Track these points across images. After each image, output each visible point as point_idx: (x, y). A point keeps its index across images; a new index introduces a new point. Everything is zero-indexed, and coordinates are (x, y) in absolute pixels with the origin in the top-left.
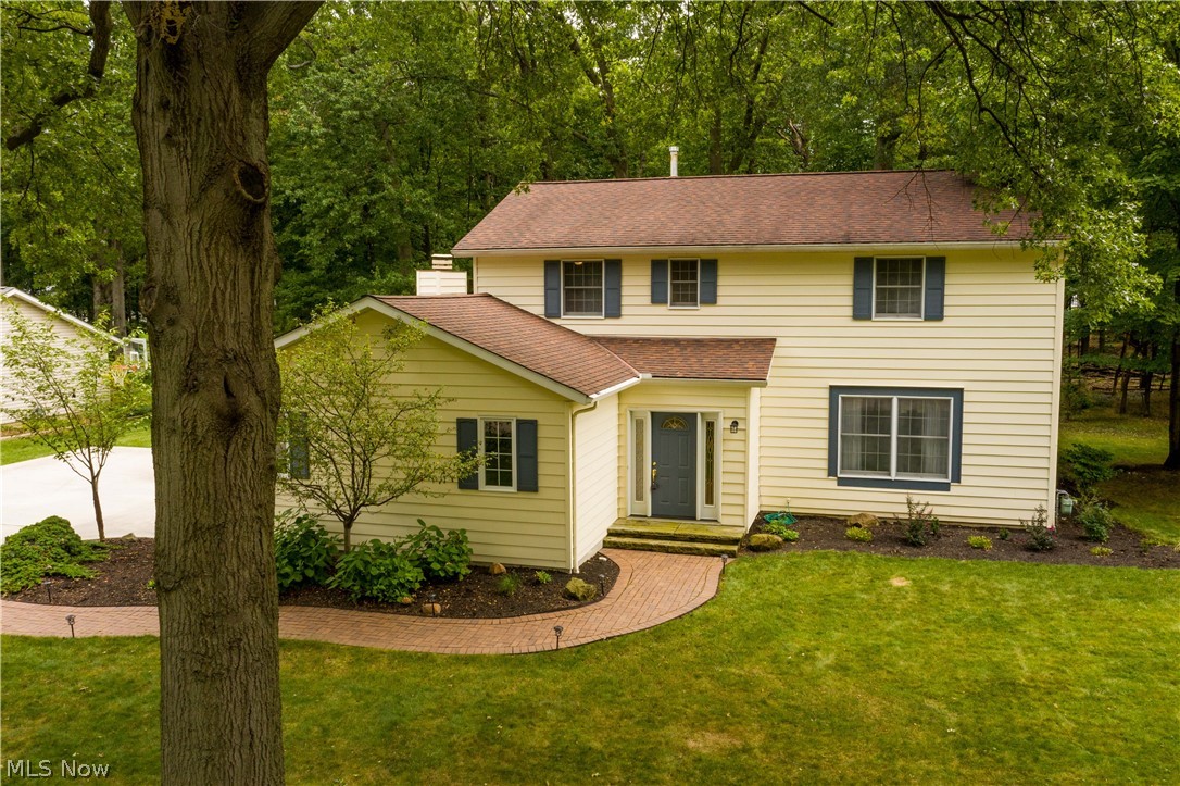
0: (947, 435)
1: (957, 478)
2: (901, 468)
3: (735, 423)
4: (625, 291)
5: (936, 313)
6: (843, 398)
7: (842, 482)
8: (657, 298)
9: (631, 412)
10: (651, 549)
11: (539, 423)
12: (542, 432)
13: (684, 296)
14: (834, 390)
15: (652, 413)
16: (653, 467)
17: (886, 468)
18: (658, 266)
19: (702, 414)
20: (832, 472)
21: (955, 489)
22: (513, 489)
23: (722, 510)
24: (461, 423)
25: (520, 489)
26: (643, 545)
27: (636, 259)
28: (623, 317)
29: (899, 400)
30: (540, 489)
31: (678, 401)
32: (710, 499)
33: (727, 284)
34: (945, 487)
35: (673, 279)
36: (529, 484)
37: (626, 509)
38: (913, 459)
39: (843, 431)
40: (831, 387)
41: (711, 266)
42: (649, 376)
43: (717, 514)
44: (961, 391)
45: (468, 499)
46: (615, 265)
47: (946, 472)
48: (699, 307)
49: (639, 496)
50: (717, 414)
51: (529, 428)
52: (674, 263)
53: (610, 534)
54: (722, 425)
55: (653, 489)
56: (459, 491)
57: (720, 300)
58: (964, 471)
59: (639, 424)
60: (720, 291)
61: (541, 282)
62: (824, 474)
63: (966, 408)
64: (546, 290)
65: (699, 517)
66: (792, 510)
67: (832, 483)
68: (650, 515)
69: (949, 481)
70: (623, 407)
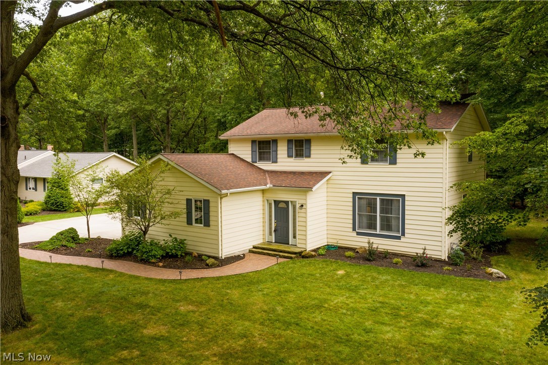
0: (399, 215)
1: (403, 234)
2: (382, 229)
3: (302, 206)
4: (279, 152)
5: (393, 162)
6: (359, 198)
7: (358, 234)
8: (290, 156)
9: (267, 200)
10: (264, 254)
11: (210, 201)
12: (211, 204)
13: (299, 155)
14: (354, 194)
15: (275, 201)
16: (275, 222)
17: (375, 229)
18: (290, 141)
19: (291, 202)
20: (354, 229)
21: (403, 239)
22: (202, 225)
23: (298, 241)
24: (188, 200)
25: (204, 226)
26: (262, 252)
27: (282, 139)
28: (278, 163)
29: (380, 199)
30: (211, 226)
31: (283, 196)
32: (295, 237)
33: (315, 149)
34: (399, 238)
35: (295, 147)
36: (207, 224)
37: (265, 239)
38: (386, 226)
39: (358, 211)
40: (353, 193)
41: (309, 141)
42: (272, 186)
43: (296, 243)
44: (404, 196)
45: (189, 228)
46: (275, 141)
47: (399, 231)
48: (304, 159)
49: (270, 234)
50: (296, 202)
51: (207, 202)
52: (295, 140)
53: (254, 248)
54: (298, 206)
55: (275, 231)
56: (187, 225)
57: (312, 156)
58: (406, 231)
59: (270, 204)
60: (312, 152)
61: (250, 149)
62: (351, 230)
63: (406, 203)
64: (252, 152)
65: (290, 244)
66: (338, 245)
67: (354, 234)
68: (274, 241)
69: (400, 235)
70: (264, 198)
